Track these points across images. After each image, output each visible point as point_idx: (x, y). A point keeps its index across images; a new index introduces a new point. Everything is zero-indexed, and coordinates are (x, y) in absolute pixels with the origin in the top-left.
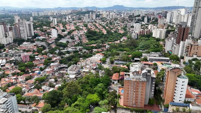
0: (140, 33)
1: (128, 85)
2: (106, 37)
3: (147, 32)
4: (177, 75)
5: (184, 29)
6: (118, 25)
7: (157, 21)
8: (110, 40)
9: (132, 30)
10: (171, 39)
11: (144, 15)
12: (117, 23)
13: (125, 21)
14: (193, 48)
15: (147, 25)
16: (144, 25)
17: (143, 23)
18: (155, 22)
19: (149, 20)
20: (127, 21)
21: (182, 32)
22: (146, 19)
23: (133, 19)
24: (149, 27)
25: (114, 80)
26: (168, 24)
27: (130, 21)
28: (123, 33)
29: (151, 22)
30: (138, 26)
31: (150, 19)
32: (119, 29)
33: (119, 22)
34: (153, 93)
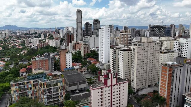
0: (39, 46)
1: (36, 65)
2: (3, 52)
3: (45, 44)
4: (65, 52)
5: (70, 35)
6: (15, 42)
7: (53, 37)
8: (8, 54)
9: (31, 45)
10: (64, 45)
11: (40, 32)
12: (13, 40)
13: (21, 38)
14: (76, 45)
15: (44, 40)
16: (42, 40)
17: (40, 39)
18: (51, 37)
19: (45, 36)
20: (24, 38)
21: (69, 38)
22: (42, 35)
23: (30, 36)
24: (47, 41)
25: (22, 72)
26: (62, 38)
27: (28, 38)
28: (22, 48)
29: (47, 37)
30: (36, 41)
31: (47, 35)
32: (16, 45)
33: (15, 39)
34: (54, 69)
